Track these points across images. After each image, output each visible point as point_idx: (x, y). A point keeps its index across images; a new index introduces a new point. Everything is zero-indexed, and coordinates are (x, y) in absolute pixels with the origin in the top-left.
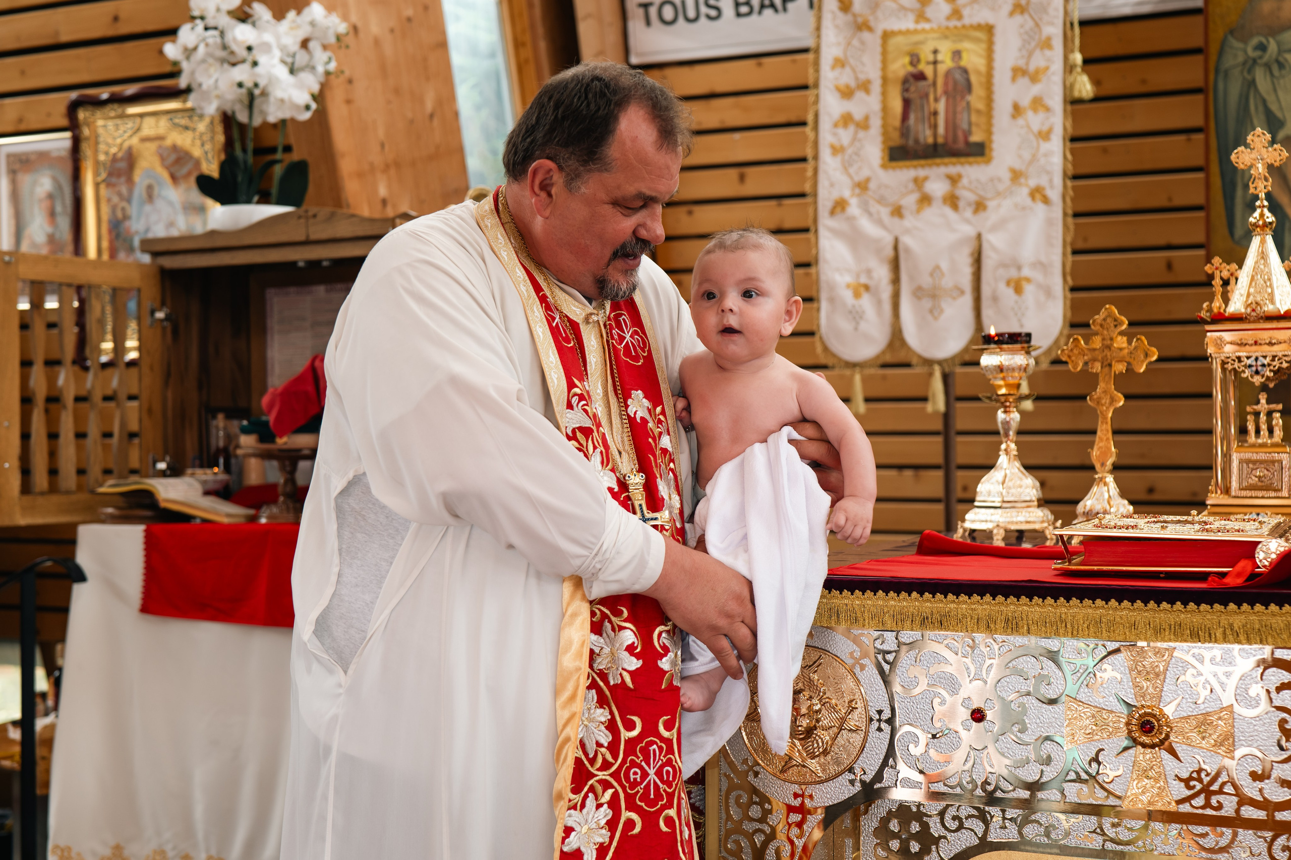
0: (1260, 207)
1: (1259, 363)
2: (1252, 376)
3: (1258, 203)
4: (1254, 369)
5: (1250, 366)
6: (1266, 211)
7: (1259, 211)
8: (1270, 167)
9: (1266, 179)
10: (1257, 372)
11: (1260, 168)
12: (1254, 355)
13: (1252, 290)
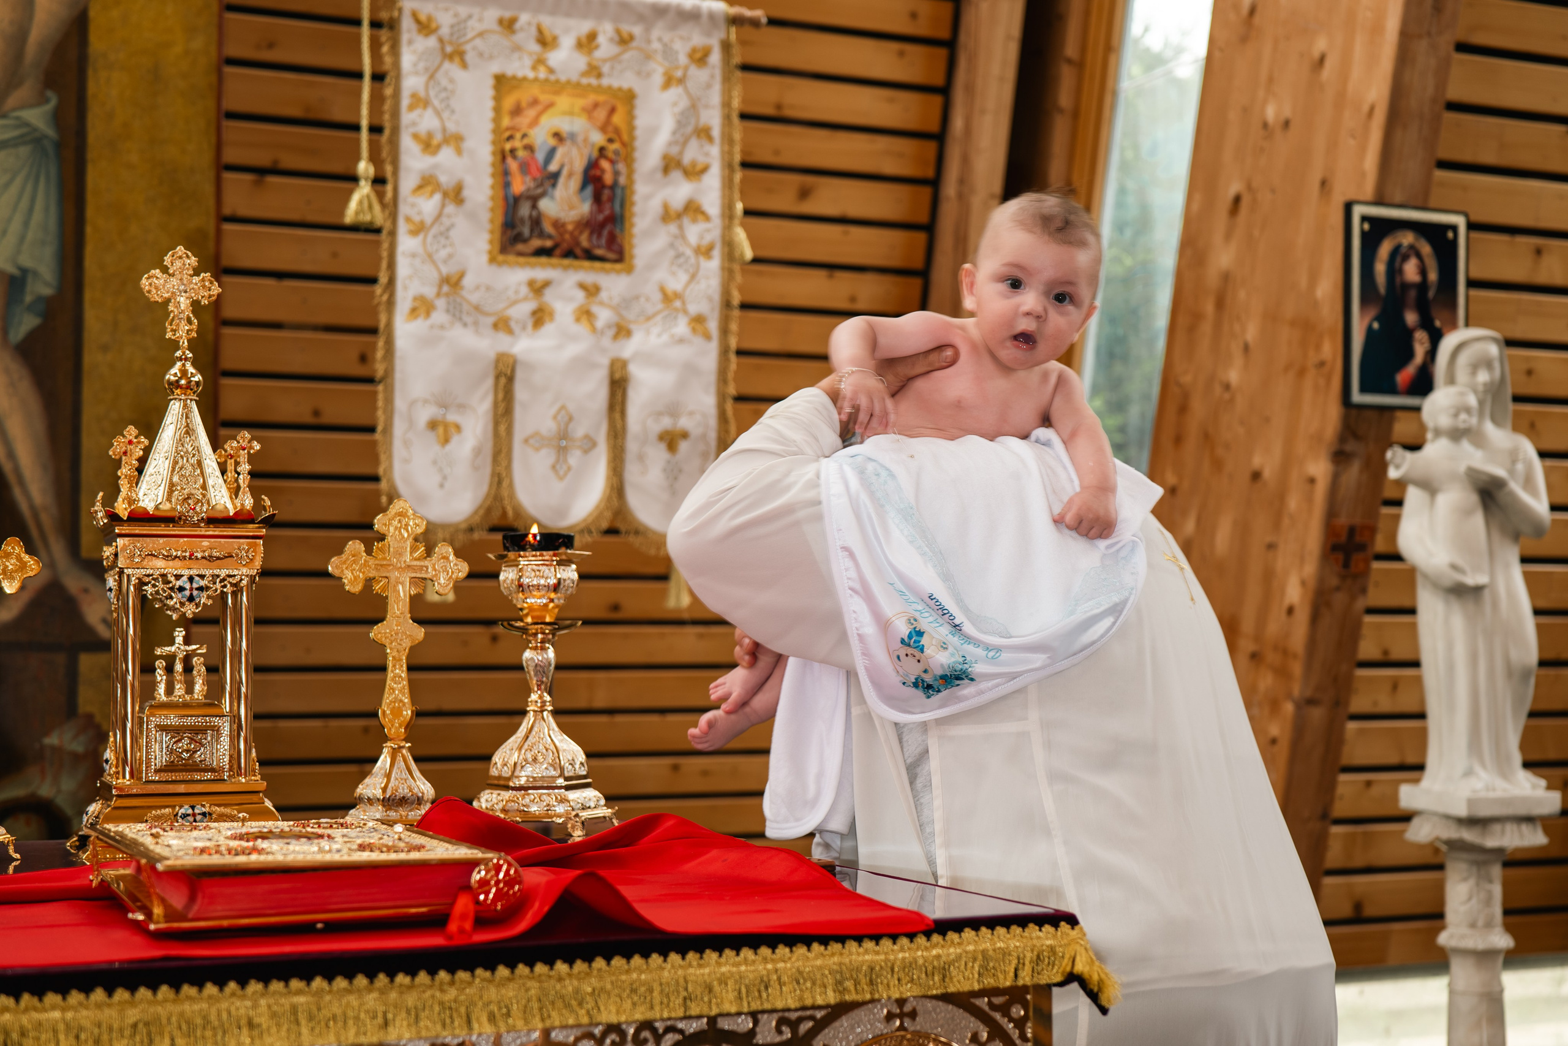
0: (180, 359)
1: (195, 585)
2: (182, 604)
3: (178, 354)
4: (187, 593)
5: (181, 589)
6: (189, 366)
7: (179, 364)
8: (195, 305)
9: (189, 321)
10: (191, 599)
11: (184, 302)
12: (186, 573)
13: (176, 479)
